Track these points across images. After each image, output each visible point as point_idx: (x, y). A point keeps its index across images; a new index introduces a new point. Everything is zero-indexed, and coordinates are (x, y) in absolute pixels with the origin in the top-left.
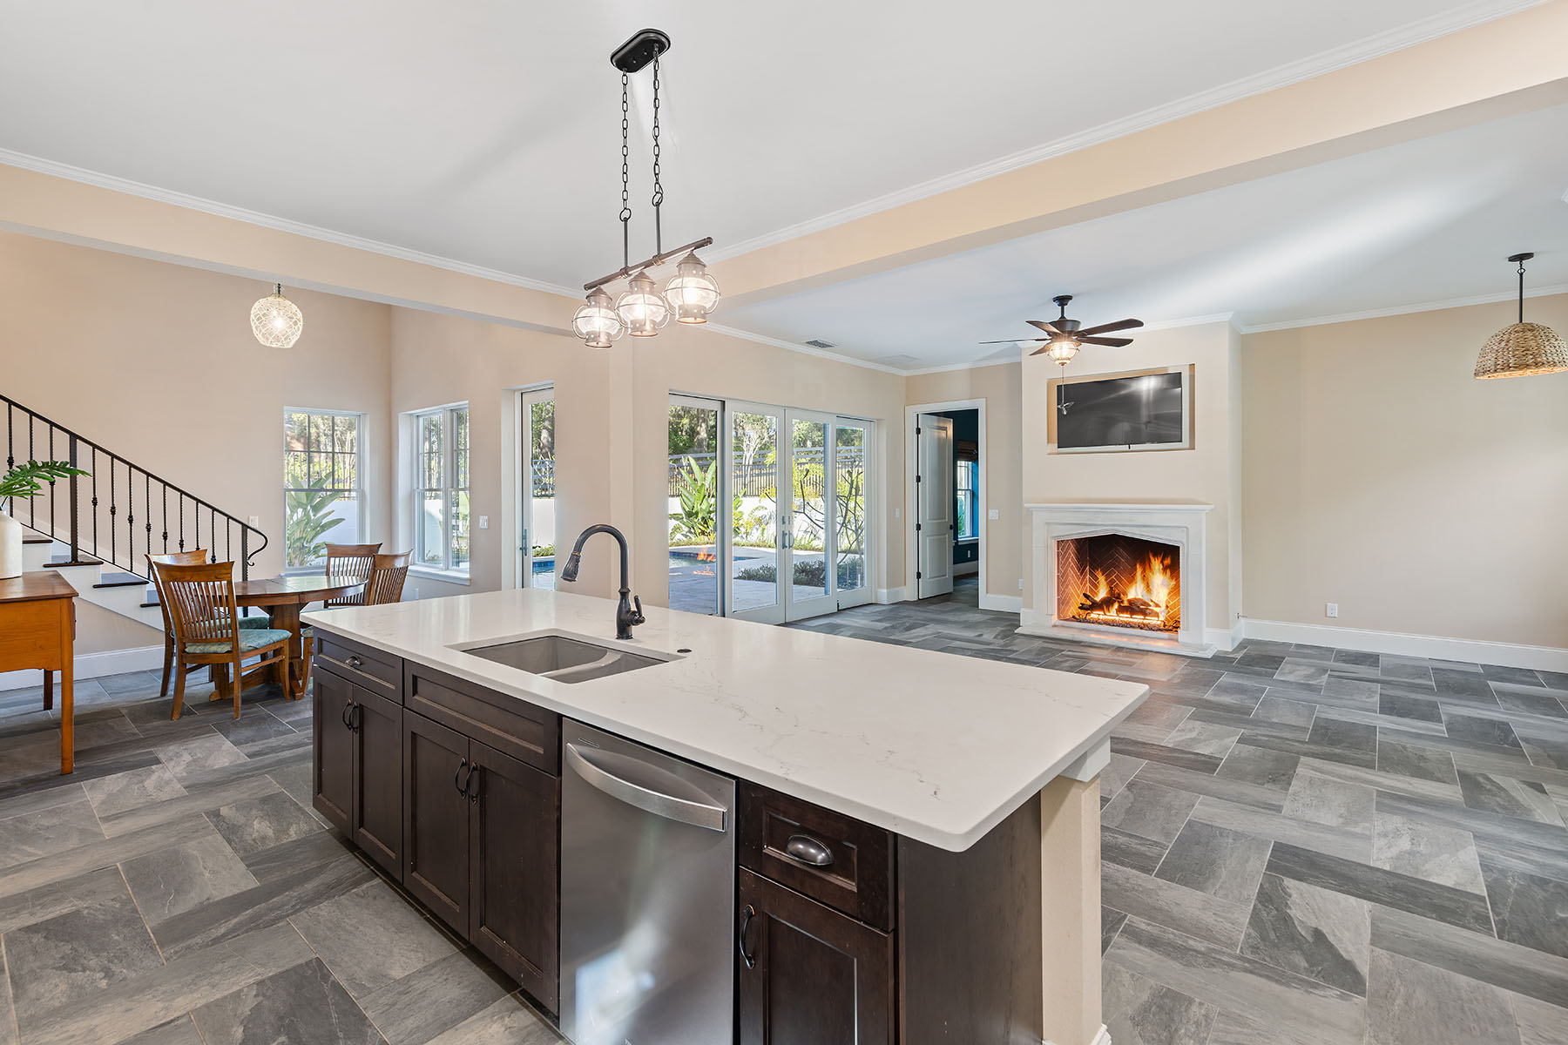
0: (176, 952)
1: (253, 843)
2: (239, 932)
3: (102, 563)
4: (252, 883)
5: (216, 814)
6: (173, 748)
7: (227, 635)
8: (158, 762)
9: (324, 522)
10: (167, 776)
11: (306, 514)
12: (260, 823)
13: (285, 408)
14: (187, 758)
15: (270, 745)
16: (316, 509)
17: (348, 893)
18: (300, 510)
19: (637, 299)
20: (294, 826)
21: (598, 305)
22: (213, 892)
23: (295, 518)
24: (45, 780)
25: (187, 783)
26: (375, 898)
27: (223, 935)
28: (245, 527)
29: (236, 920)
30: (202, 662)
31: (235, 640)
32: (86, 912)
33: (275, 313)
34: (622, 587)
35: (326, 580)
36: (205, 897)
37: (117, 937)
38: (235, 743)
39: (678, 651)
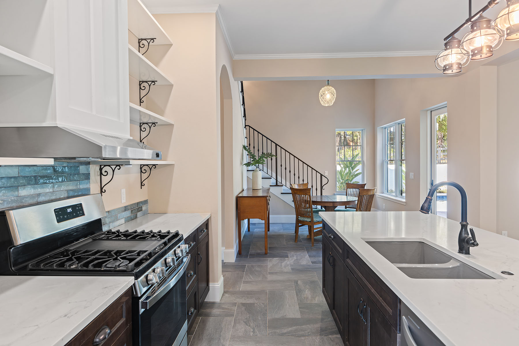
0: (271, 333)
1: (304, 298)
2: (290, 335)
3: (283, 186)
4: (298, 316)
5: (296, 282)
6: (293, 253)
7: (310, 215)
8: (287, 257)
9: (356, 173)
10: (288, 263)
11: (349, 170)
12: (308, 291)
13: (336, 130)
14: (295, 258)
15: (319, 260)
16: (353, 169)
17: (328, 336)
18: (347, 169)
19: (476, 34)
20: (318, 297)
21: (451, 48)
22: (287, 314)
23: (346, 172)
24: (261, 254)
25: (292, 267)
26: (336, 344)
27: (285, 333)
28: (321, 175)
29: (290, 329)
30: (304, 224)
31: (312, 218)
32: (256, 305)
33: (327, 92)
34: (462, 221)
35: (346, 197)
36: (285, 315)
37: (259, 318)
38: (310, 256)
39: (502, 272)
